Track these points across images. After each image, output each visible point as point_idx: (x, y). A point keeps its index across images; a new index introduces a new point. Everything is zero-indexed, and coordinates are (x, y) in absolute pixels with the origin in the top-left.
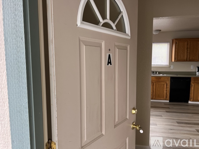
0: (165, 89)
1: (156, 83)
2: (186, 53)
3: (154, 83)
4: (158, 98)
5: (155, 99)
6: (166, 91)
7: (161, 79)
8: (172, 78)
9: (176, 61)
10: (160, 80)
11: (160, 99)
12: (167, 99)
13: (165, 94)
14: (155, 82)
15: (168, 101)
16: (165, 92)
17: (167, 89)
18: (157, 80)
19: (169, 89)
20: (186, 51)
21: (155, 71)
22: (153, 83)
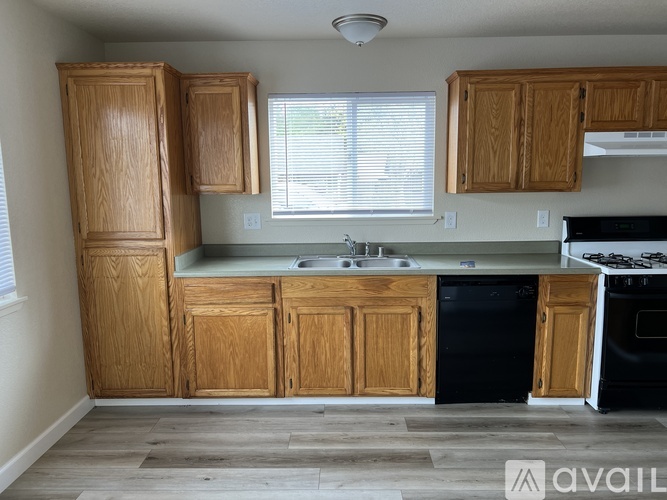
0: (413, 343)
1: (365, 311)
2: (512, 148)
3: (357, 312)
4: (378, 390)
5: (364, 395)
6: (420, 348)
7: (392, 286)
8: (445, 281)
9: (467, 191)
10: (386, 294)
11: (388, 391)
12: (423, 391)
13: (414, 367)
14: (361, 307)
15: (432, 401)
16: (413, 354)
17: (423, 341)
18: (372, 294)
19: (430, 340)
20: (513, 136)
21: (370, 245)
22: (352, 309)
